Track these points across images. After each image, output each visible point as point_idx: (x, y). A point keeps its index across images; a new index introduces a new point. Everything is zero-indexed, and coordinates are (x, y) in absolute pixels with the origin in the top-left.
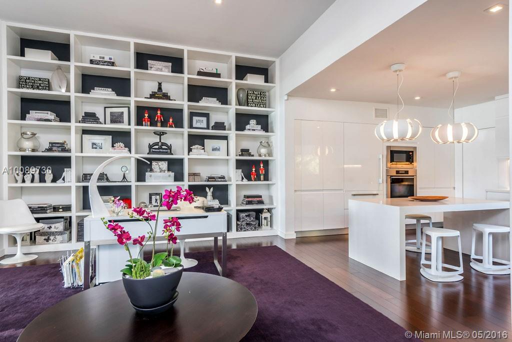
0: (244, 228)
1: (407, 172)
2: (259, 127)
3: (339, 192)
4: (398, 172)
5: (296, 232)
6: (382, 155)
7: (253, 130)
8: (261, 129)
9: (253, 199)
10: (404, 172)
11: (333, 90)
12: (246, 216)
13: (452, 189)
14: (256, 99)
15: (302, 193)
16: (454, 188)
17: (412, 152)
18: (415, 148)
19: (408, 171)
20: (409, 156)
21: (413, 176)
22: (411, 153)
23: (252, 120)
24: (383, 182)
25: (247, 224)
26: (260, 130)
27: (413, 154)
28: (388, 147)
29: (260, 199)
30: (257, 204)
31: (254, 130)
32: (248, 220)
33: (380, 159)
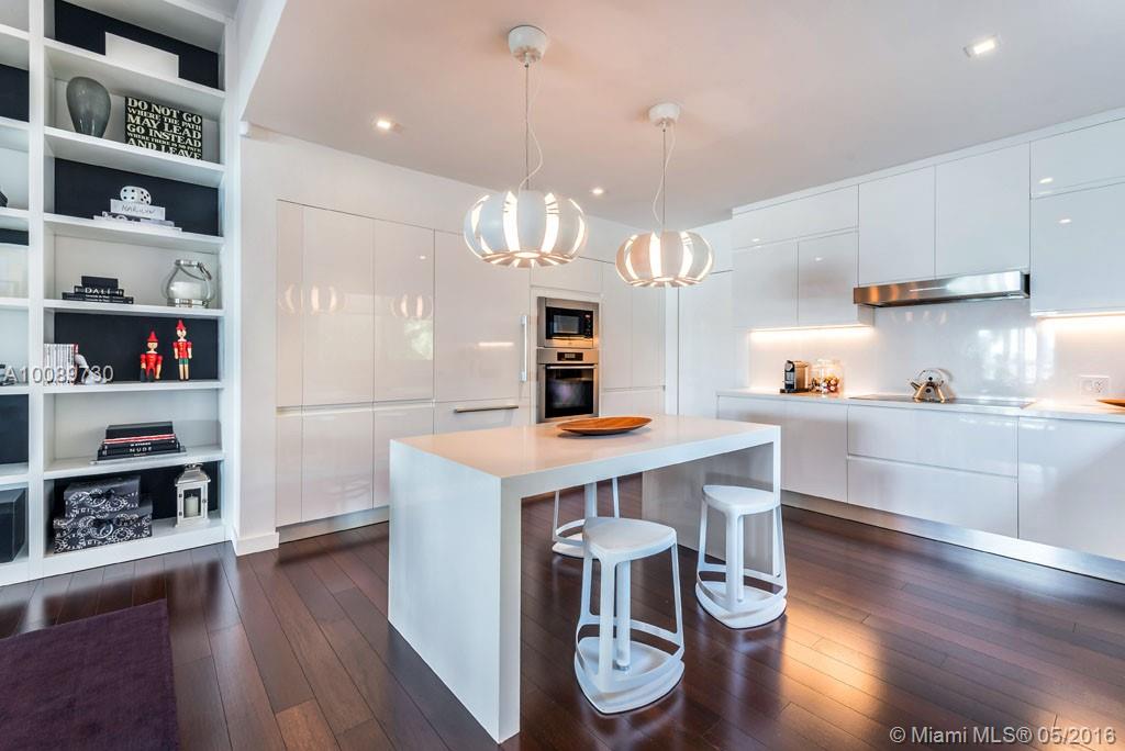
0: (88, 537)
1: (579, 356)
2: (160, 212)
3: (423, 406)
4: (561, 356)
5: (278, 529)
6: (529, 318)
7: (130, 218)
8: (167, 219)
9: (132, 439)
10: (573, 356)
11: (384, 125)
12: (97, 497)
13: (661, 390)
14: (160, 128)
15: (304, 414)
16: (664, 387)
17: (591, 313)
18: (597, 305)
19: (582, 354)
20: (584, 321)
21: (592, 365)
22: (588, 316)
23: (129, 188)
24: (529, 378)
25: (98, 524)
26: (160, 222)
27: (591, 318)
28: (540, 300)
29: (166, 437)
30: (148, 453)
31: (138, 219)
32: (108, 507)
33: (523, 326)
